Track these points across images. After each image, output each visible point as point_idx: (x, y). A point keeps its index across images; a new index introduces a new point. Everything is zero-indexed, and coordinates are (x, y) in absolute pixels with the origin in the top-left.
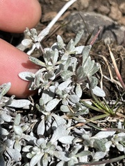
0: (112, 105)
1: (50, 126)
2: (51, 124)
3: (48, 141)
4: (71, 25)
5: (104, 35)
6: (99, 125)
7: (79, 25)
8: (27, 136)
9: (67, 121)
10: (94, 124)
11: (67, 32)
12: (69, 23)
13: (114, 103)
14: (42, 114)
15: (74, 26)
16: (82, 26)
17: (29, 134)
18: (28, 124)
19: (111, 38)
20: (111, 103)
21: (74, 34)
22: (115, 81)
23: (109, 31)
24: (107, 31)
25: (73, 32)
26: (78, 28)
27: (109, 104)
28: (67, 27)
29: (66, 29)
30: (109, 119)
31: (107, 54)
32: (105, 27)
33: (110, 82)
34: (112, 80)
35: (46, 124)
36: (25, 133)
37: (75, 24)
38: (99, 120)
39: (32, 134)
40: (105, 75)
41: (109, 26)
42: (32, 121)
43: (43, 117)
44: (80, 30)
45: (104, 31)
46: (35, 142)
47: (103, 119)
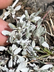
0: (52, 49)
1: (16, 62)
2: (16, 61)
3: (15, 71)
4: (29, 3)
5: (48, 8)
6: (43, 61)
7: (33, 3)
8: (3, 67)
9: (26, 59)
10: (41, 60)
11: (27, 6)
12: (28, 1)
13: (52, 48)
14: (11, 55)
15: (30, 3)
16: (35, 4)
17: (4, 66)
18: (3, 61)
19: (52, 10)
20: (51, 48)
21: (30, 8)
22: (53, 35)
23: (51, 6)
24: (49, 6)
25: (30, 7)
26: (33, 4)
27: (50, 49)
28: (27, 4)
29: (26, 5)
30: (50, 57)
31: (49, 20)
32: (48, 4)
33: (50, 36)
34: (52, 35)
35: (13, 61)
36: (2, 65)
37: (31, 2)
38: (44, 58)
39: (5, 66)
40: (48, 32)
41: (51, 3)
42: (6, 59)
43: (11, 57)
44: (34, 5)
45: (48, 6)
46: (7, 71)
47: (46, 57)
